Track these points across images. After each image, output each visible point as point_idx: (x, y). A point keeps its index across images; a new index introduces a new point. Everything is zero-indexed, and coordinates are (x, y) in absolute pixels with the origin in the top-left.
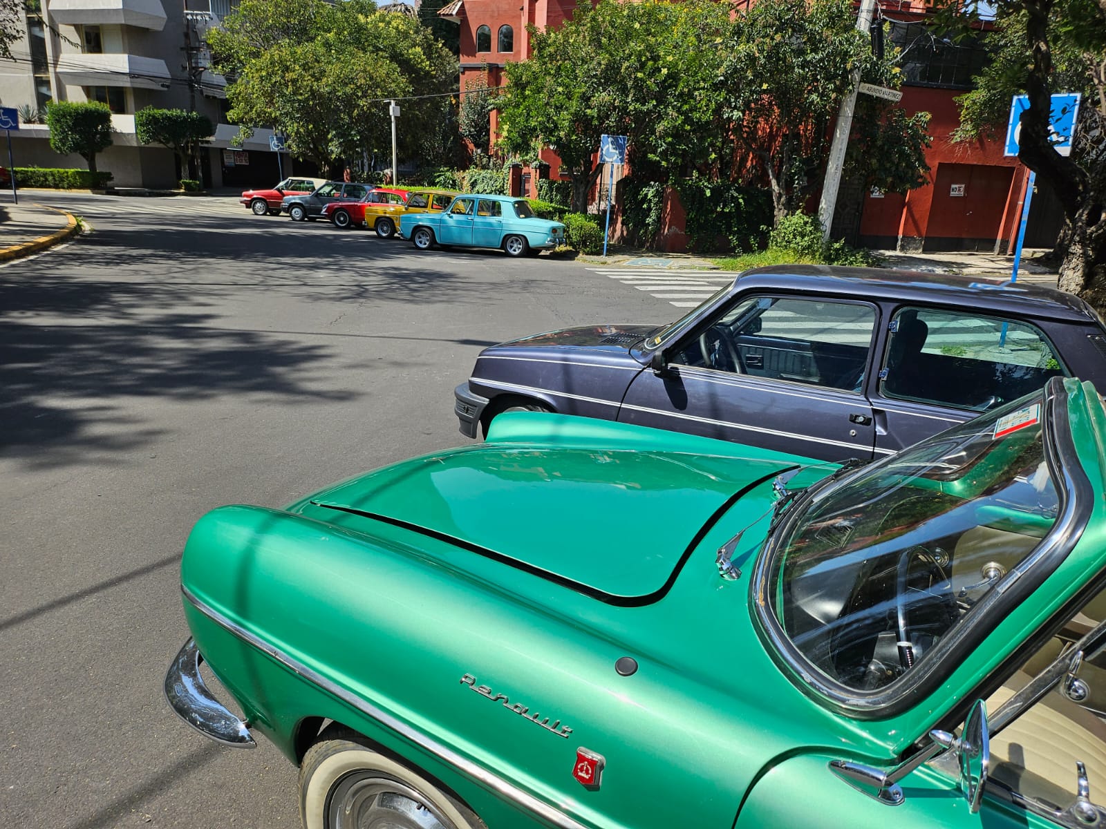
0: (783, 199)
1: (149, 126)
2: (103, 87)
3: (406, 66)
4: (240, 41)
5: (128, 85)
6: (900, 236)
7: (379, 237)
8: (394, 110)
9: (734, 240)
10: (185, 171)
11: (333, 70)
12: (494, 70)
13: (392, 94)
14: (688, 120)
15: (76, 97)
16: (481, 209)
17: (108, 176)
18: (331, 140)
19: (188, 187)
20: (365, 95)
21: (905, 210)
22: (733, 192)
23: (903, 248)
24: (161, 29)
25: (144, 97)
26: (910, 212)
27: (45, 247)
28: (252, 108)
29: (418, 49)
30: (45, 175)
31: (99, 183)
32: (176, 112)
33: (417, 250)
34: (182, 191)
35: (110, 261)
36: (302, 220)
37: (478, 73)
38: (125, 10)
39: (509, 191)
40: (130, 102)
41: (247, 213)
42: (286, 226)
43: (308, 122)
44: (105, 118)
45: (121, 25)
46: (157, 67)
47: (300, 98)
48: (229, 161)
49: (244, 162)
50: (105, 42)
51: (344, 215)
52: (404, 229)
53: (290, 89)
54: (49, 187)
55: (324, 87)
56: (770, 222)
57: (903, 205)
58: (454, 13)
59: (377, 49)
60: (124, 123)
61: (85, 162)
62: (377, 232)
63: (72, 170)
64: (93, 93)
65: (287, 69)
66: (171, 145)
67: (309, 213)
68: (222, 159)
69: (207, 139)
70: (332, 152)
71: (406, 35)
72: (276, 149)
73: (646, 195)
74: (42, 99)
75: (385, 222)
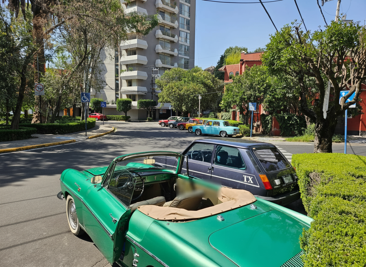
0: (309, 119)
1: (141, 104)
2: (131, 95)
3: (205, 85)
4: (163, 82)
5: (137, 94)
6: (360, 131)
7: (189, 132)
8: (200, 98)
9: (297, 132)
10: (149, 115)
11: (185, 88)
13: (200, 93)
14: (274, 97)
15: (125, 97)
16: (214, 124)
17: (129, 117)
18: (183, 106)
19: (149, 119)
20: (192, 94)
21: (361, 122)
22: (295, 117)
23: (361, 135)
24: (146, 79)
25: (141, 96)
26: (362, 122)
27: (103, 135)
28: (163, 99)
29: (210, 81)
30: (115, 117)
31: (127, 119)
32: (148, 100)
33: (196, 135)
34: (147, 121)
35: (114, 139)
36: (173, 128)
38: (138, 75)
39: (231, 118)
40: (137, 98)
41: (159, 126)
42: (168, 130)
43: (177, 102)
44: (131, 102)
45: (137, 79)
46: (145, 89)
47: (176, 96)
48: (161, 112)
49: (165, 112)
50: (133, 83)
51: (182, 126)
52: (194, 130)
54: (115, 120)
55: (182, 92)
56: (305, 126)
57: (360, 120)
58: (223, 70)
59: (198, 81)
60: (135, 104)
61: (124, 113)
62: (189, 131)
63: (121, 116)
64: (128, 96)
65: (173, 88)
66: (146, 108)
67: (174, 126)
68: (159, 112)
69: (155, 107)
70: (183, 109)
71: (206, 77)
72: (170, 109)
73: (267, 119)
74: (117, 98)
75: (191, 127)
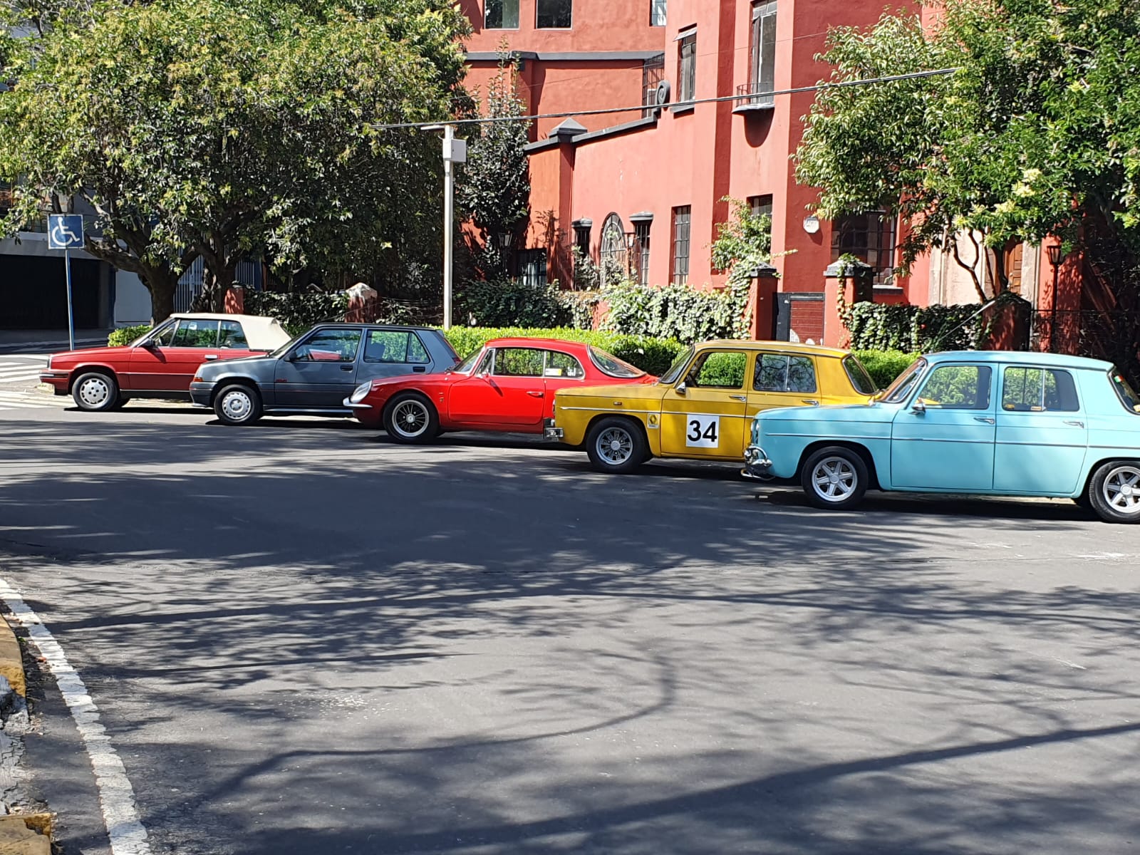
8: (453, 149)
12: (529, 67)
18: (276, 222)
37: (494, 72)
43: (218, 180)
47: (204, 122)
51: (417, 410)
53: (177, 101)
70: (277, 248)
72: (63, 245)
75: (617, 428)
